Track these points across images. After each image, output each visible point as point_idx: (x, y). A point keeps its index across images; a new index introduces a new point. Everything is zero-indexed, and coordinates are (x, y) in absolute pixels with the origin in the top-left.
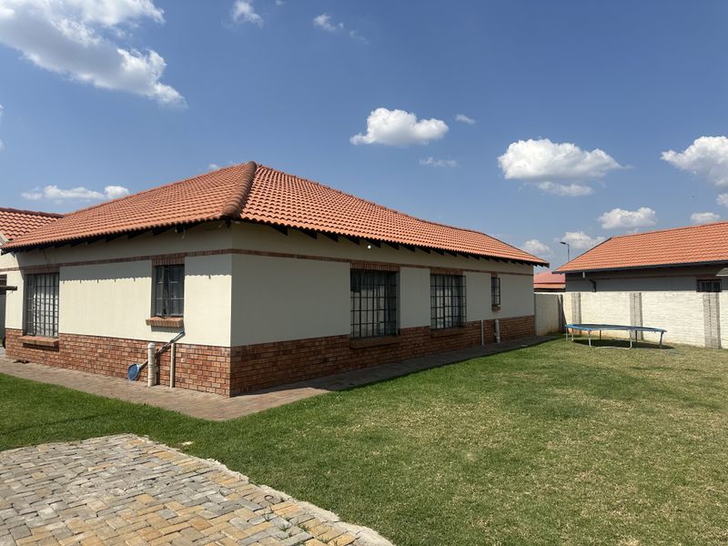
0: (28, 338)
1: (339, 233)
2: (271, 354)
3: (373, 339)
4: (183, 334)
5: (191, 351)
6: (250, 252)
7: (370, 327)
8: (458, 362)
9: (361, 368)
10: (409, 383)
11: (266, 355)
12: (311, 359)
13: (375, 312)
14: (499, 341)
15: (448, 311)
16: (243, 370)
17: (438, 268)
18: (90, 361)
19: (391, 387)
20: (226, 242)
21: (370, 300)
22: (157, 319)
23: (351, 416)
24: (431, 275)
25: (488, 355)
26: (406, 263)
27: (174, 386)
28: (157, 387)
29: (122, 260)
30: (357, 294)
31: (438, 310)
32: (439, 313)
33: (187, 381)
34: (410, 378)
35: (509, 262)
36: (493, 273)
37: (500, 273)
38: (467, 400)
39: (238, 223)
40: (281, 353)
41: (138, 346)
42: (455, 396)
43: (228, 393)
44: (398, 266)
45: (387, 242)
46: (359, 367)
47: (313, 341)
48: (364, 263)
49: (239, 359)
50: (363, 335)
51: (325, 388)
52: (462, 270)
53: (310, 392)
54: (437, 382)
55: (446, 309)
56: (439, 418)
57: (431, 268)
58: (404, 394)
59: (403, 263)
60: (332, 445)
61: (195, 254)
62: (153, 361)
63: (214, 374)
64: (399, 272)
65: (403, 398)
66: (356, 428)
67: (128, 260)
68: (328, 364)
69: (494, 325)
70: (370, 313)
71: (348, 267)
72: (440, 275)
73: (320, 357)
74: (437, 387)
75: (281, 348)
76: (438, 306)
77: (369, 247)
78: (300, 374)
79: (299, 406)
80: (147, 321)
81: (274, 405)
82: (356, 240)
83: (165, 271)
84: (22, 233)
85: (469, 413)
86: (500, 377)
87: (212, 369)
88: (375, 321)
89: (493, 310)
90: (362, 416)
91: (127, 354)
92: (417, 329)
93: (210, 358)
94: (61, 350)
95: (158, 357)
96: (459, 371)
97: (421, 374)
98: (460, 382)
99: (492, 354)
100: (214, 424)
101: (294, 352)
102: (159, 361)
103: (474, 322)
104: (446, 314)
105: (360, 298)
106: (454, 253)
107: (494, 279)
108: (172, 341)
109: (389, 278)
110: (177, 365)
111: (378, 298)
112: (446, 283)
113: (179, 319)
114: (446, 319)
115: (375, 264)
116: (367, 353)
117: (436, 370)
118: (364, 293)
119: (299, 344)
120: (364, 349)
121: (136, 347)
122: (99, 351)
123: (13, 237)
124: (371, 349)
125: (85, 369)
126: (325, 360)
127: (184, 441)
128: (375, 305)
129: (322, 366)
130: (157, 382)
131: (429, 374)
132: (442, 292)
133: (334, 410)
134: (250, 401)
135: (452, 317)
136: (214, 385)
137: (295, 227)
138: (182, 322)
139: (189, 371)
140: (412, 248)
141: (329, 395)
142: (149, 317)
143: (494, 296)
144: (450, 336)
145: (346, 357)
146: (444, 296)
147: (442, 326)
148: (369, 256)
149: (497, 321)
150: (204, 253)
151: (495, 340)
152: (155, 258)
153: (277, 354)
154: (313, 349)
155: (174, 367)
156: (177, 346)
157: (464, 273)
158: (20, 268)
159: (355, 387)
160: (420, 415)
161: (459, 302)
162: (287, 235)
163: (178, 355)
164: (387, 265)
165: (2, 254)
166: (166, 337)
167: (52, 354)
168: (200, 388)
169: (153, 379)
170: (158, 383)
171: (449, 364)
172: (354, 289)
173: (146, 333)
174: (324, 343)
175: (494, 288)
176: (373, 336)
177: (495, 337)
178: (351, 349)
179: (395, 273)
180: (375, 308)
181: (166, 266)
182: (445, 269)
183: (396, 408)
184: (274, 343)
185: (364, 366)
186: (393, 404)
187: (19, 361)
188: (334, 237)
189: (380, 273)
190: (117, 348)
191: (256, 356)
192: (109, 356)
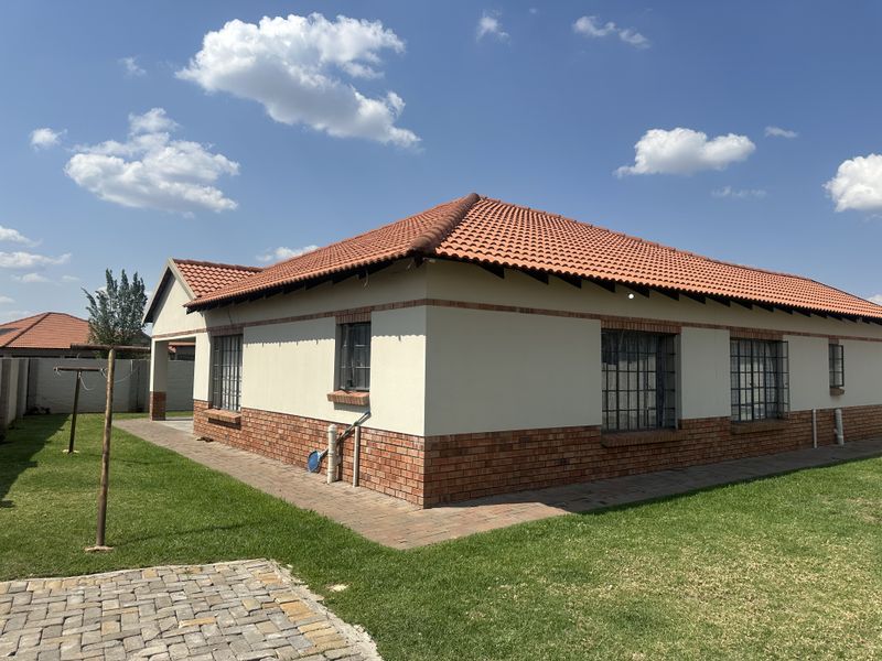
0: (214, 412)
1: (583, 275)
2: (483, 450)
3: (638, 434)
4: (369, 414)
5: (378, 439)
6: (451, 304)
7: (633, 414)
8: (779, 475)
9: (620, 476)
10: (696, 509)
11: (474, 450)
12: (541, 458)
13: (642, 394)
14: (842, 443)
15: (758, 395)
16: (443, 469)
17: (743, 330)
18: (270, 443)
19: (667, 514)
20: (418, 288)
21: (633, 376)
22: (341, 393)
23: (598, 564)
24: (731, 339)
25: (829, 466)
26: (690, 321)
27: (358, 485)
28: (338, 484)
29: (304, 318)
30: (613, 367)
31: (743, 392)
32: (745, 397)
33: (373, 479)
34: (698, 499)
35: (859, 321)
36: (831, 337)
37: (843, 338)
38: (805, 549)
39: (432, 261)
40: (498, 448)
41: (320, 428)
42: (782, 539)
43: (421, 501)
44: (679, 325)
45: (660, 289)
46: (617, 474)
47: (545, 432)
48: (622, 320)
49: (437, 454)
50: (622, 427)
51: (562, 507)
52: (783, 333)
53: (540, 512)
54: (745, 510)
55: (756, 391)
56: (754, 583)
57: (731, 329)
58: (691, 529)
59: (685, 321)
60: (561, 624)
61: (383, 308)
62: (334, 449)
63: (404, 473)
64: (679, 334)
65: (689, 536)
66: (604, 592)
67: (311, 317)
68: (568, 468)
69: (834, 417)
70: (633, 395)
71: (597, 325)
72: (745, 340)
73: (555, 456)
74: (746, 520)
75: (497, 442)
76: (743, 386)
77: (631, 296)
78: (526, 480)
79: (517, 535)
80: (329, 395)
81: (483, 529)
82: (609, 285)
83: (350, 331)
84: (213, 289)
85: (813, 577)
86: (859, 507)
87: (402, 465)
88: (642, 407)
89: (832, 394)
90: (616, 567)
91: (307, 437)
92: (709, 420)
93: (399, 450)
94: (243, 428)
95: (340, 443)
96: (784, 491)
97: (718, 494)
98: (788, 512)
99: (835, 464)
100: (390, 553)
101: (516, 447)
102: (341, 449)
103: (802, 413)
104: (756, 400)
105: (618, 371)
106: (769, 307)
107: (833, 347)
108: (356, 424)
109: (662, 344)
110: (362, 456)
111: (646, 372)
112: (755, 351)
113: (363, 395)
114: (756, 406)
115: (640, 321)
116: (628, 455)
117: (742, 487)
118: (623, 365)
119: (523, 437)
120: (624, 448)
121: (317, 427)
122: (280, 431)
123: (203, 293)
124: (635, 449)
125: (264, 452)
126: (564, 462)
127: (336, 582)
128: (641, 382)
129: (559, 470)
130: (338, 477)
131: (731, 494)
132: (749, 366)
133: (572, 550)
134: (449, 517)
135: (766, 403)
136: (404, 488)
137: (515, 266)
138: (367, 400)
139: (375, 466)
140: (700, 298)
141: (565, 518)
142: (331, 391)
143: (833, 373)
144: (764, 433)
145: (596, 459)
146: (752, 373)
147: (750, 417)
148: (630, 309)
149: (839, 412)
150: (393, 306)
151: (836, 440)
152: (339, 314)
153: (491, 449)
154: (544, 444)
155: (359, 459)
156: (362, 430)
157: (785, 338)
158: (208, 330)
159: (608, 509)
160: (718, 573)
161: (777, 381)
162: (503, 277)
163: (363, 443)
164: (660, 323)
165: (188, 313)
166: (349, 418)
167: (235, 433)
168: (389, 491)
169: (334, 473)
170: (340, 479)
171: (763, 478)
172: (606, 359)
173: (328, 412)
174: (562, 436)
175: (833, 360)
176: (638, 429)
177: (836, 435)
178: (604, 447)
179: (674, 335)
180: (641, 387)
181: (350, 325)
182: (753, 331)
183: (676, 555)
184: (487, 434)
185: (624, 473)
186: (672, 547)
187: (203, 439)
188: (575, 281)
189: (648, 335)
190: (297, 429)
191: (460, 451)
192: (290, 439)
